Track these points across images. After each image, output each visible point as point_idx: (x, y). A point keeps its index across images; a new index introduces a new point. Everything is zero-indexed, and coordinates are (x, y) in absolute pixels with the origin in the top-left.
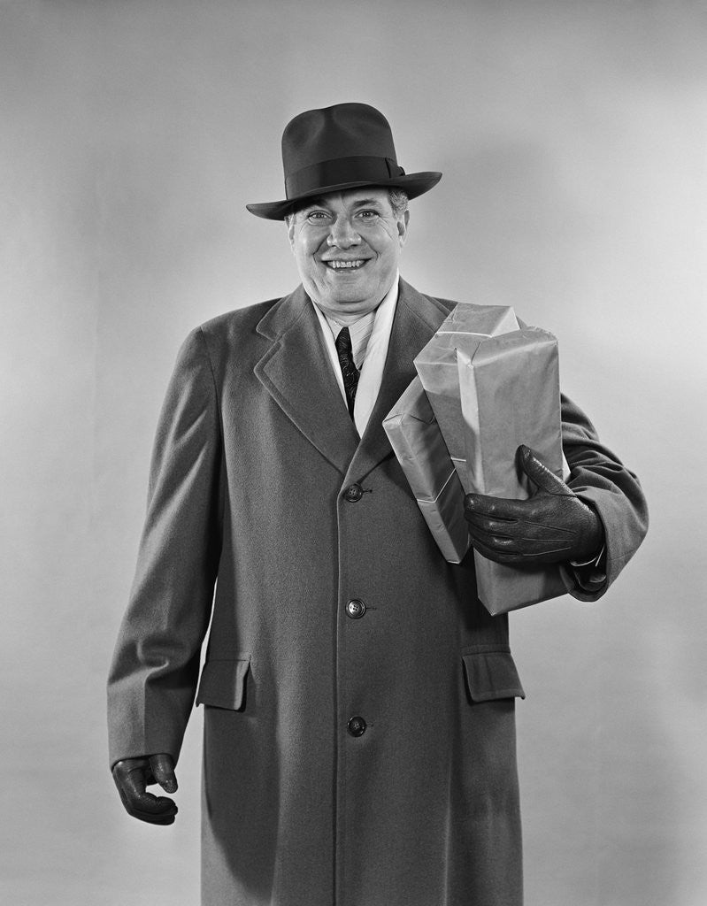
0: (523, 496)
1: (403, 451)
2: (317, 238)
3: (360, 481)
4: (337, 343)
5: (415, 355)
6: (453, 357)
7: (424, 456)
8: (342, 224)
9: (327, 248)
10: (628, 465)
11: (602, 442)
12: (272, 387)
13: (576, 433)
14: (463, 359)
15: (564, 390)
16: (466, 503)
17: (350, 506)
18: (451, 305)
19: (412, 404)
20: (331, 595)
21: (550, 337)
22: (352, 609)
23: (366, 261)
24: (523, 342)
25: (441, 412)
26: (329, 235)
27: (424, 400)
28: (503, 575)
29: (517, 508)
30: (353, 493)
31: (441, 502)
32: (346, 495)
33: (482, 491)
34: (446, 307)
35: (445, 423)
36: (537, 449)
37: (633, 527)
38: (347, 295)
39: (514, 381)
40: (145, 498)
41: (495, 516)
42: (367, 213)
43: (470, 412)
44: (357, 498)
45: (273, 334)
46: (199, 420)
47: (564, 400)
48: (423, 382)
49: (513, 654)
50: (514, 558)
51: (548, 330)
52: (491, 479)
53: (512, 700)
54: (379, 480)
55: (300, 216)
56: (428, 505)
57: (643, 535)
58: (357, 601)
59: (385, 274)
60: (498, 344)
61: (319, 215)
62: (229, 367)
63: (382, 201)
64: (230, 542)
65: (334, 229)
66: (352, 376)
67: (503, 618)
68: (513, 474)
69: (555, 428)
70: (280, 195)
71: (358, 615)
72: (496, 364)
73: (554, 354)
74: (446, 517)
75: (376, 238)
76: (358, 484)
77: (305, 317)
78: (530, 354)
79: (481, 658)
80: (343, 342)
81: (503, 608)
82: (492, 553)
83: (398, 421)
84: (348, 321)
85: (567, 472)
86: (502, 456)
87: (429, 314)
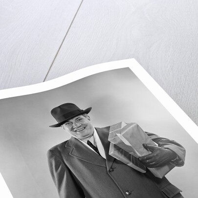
0: (150, 153)
1: (117, 157)
2: (71, 127)
3: (111, 167)
4: (88, 144)
5: (108, 139)
6: (116, 135)
7: (123, 156)
8: (75, 123)
9: (74, 129)
10: (171, 139)
11: (161, 137)
12: (77, 156)
13: (154, 137)
14: (119, 135)
15: (145, 131)
16: (139, 160)
17: (112, 173)
18: (109, 127)
19: (113, 148)
20: (120, 192)
21: (134, 123)
22: (127, 193)
23: (85, 128)
24: (129, 127)
25: (120, 146)
26: (73, 126)
27: (115, 146)
28: (158, 169)
29: (151, 155)
30: (111, 170)
31: (133, 162)
32: (109, 171)
33: (141, 156)
34: (108, 128)
35: (123, 148)
36: (147, 143)
37: (181, 150)
38: (84, 135)
39: (132, 133)
40: (54, 185)
41: (147, 159)
42: (79, 120)
43: (127, 143)
44: (113, 171)
45: (70, 147)
46: (60, 167)
47: (146, 132)
48: (112, 143)
49: (172, 184)
50: (158, 165)
51: (133, 122)
52: (141, 153)
53: (179, 193)
54: (115, 165)
55: (64, 125)
56: (130, 164)
57: (185, 151)
58: (127, 191)
59: (91, 128)
60: (124, 129)
61: (68, 124)
62: (63, 155)
63: (82, 117)
64: (85, 189)
65: (74, 125)
66: (96, 149)
67: (164, 178)
68: (145, 150)
69: (148, 138)
70: (57, 123)
71: (130, 194)
72: (126, 132)
73: (138, 126)
74: (136, 164)
75: (84, 123)
76: (111, 168)
77: (77, 142)
78: (133, 128)
79: (165, 188)
80: (89, 143)
81: (163, 176)
82: (152, 166)
83: (112, 152)
84: (88, 139)
85: (157, 145)
86: (140, 148)
87: (106, 131)
